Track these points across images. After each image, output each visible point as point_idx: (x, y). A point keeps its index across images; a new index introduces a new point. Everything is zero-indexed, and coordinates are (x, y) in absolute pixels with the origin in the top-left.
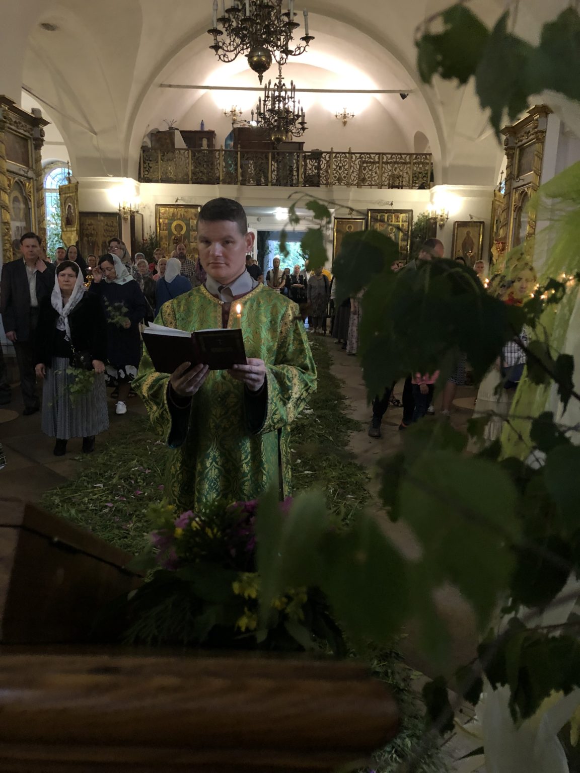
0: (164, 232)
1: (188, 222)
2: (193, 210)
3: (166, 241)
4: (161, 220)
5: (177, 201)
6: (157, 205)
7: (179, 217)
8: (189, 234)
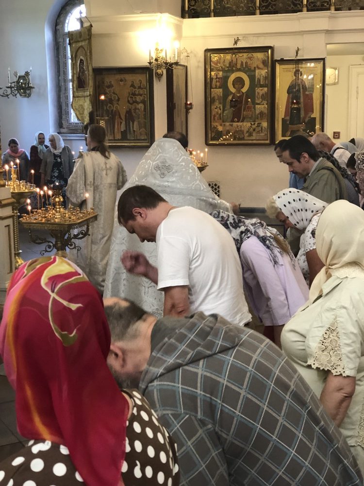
0: (218, 90)
1: (253, 74)
2: (260, 56)
3: (220, 103)
4: (213, 73)
5: (236, 43)
6: (207, 51)
7: (239, 66)
8: (255, 91)
